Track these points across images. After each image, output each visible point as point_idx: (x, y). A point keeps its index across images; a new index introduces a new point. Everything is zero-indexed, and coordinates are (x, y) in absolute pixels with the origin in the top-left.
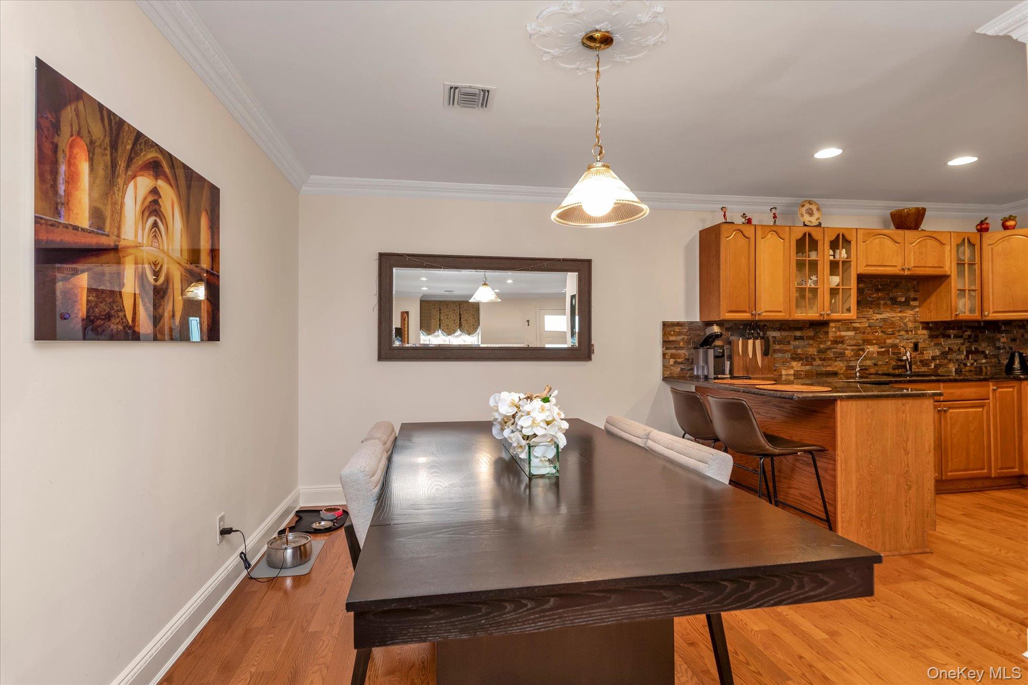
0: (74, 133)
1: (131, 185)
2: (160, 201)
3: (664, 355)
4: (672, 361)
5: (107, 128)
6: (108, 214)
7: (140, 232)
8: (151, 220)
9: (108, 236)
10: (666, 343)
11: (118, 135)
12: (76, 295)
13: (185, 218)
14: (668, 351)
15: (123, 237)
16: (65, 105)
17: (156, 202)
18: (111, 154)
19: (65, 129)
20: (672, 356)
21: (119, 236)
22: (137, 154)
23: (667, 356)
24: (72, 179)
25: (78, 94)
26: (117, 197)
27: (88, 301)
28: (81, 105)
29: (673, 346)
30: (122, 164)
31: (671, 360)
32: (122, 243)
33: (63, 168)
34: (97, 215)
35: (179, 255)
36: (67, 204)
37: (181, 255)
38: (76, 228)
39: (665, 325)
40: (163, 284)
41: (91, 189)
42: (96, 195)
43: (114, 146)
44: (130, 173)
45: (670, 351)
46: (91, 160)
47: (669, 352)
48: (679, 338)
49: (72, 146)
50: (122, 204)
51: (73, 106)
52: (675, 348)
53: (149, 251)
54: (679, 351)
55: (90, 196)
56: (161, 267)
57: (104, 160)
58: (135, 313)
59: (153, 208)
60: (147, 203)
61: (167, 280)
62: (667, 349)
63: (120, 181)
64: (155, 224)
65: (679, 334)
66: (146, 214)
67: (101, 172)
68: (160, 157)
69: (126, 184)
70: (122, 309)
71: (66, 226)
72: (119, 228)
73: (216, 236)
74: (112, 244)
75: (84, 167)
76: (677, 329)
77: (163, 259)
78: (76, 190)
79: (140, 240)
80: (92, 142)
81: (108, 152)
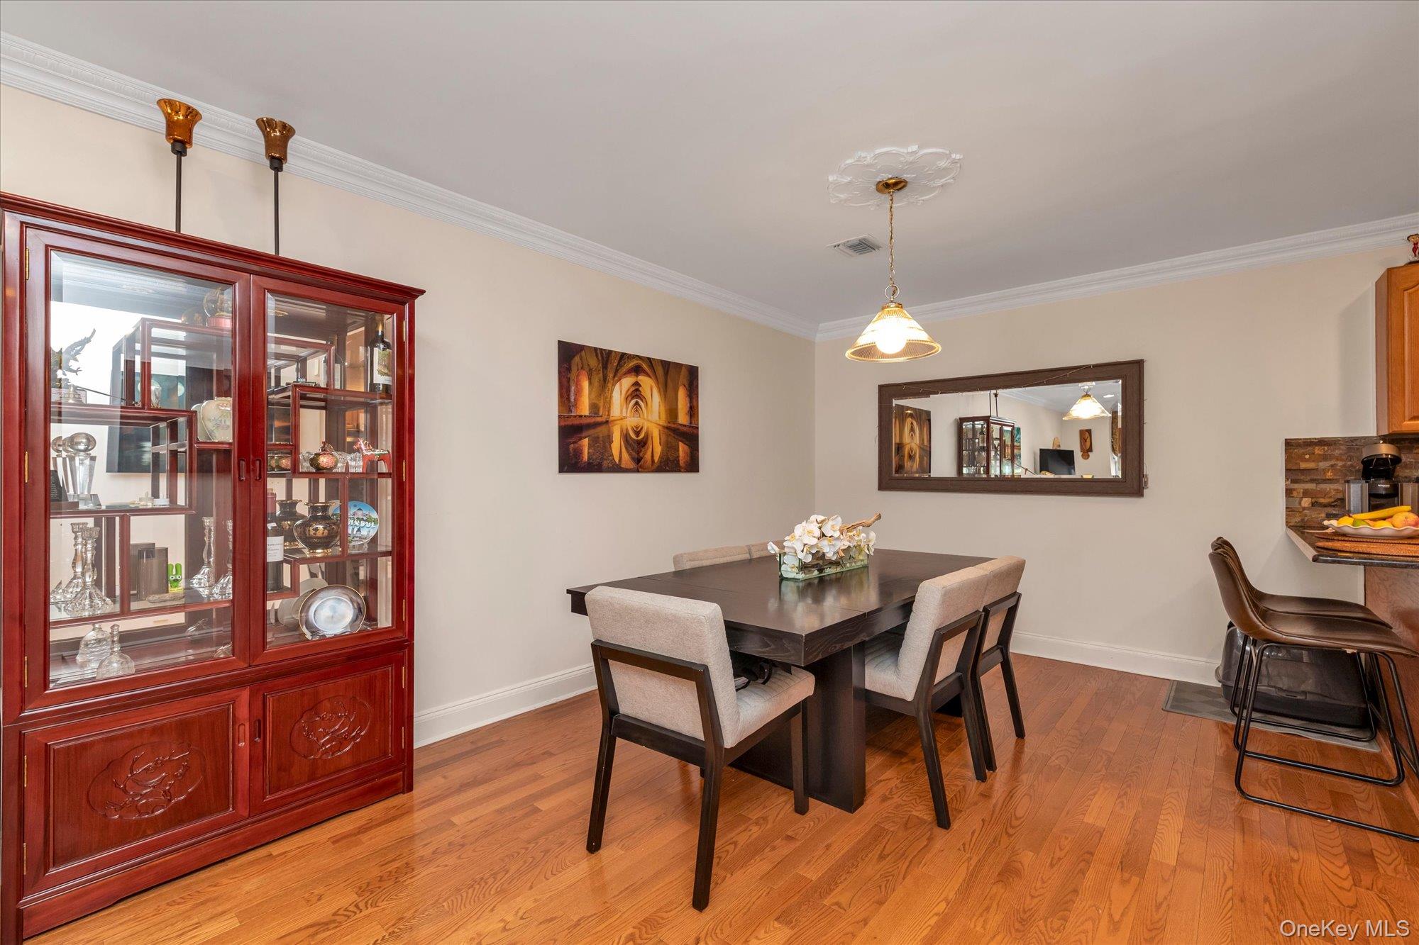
0: (580, 369)
1: (618, 386)
2: (640, 389)
3: (1289, 492)
4: (1306, 502)
5: (600, 359)
6: (601, 404)
7: (624, 410)
8: (633, 401)
9: (601, 416)
10: (1293, 473)
11: (607, 361)
12: (582, 450)
13: (662, 393)
14: (1295, 486)
15: (611, 415)
16: (574, 356)
17: (637, 390)
18: (603, 372)
19: (574, 368)
20: (1306, 493)
21: (609, 415)
22: (621, 366)
23: (1295, 494)
24: (579, 392)
25: (581, 348)
26: (608, 394)
27: (589, 453)
28: (583, 353)
29: (1309, 478)
30: (611, 375)
31: (1304, 499)
32: (611, 419)
33: (573, 388)
34: (594, 408)
35: (657, 418)
36: (575, 405)
37: (660, 418)
38: (581, 416)
39: (1289, 444)
40: (643, 438)
41: (590, 394)
42: (593, 396)
43: (605, 367)
44: (616, 378)
45: (1303, 485)
46: (590, 380)
47: (1300, 487)
48: (1323, 465)
49: (578, 376)
50: (611, 397)
51: (578, 356)
52: (1312, 481)
53: (631, 421)
54: (1323, 486)
55: (589, 398)
56: (642, 428)
57: (597, 378)
58: (620, 457)
59: (635, 393)
60: (630, 392)
61: (646, 437)
62: (1293, 481)
63: (610, 385)
64: (637, 403)
65: (1325, 458)
66: (629, 398)
67: (596, 384)
68: (640, 362)
69: (614, 385)
70: (612, 455)
71: (575, 416)
72: (609, 411)
73: (694, 400)
74: (604, 420)
75: (586, 384)
76: (1318, 450)
77: (643, 423)
78: (581, 397)
79: (624, 415)
80: (590, 370)
81: (601, 372)
